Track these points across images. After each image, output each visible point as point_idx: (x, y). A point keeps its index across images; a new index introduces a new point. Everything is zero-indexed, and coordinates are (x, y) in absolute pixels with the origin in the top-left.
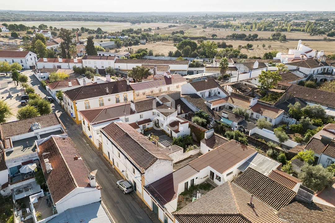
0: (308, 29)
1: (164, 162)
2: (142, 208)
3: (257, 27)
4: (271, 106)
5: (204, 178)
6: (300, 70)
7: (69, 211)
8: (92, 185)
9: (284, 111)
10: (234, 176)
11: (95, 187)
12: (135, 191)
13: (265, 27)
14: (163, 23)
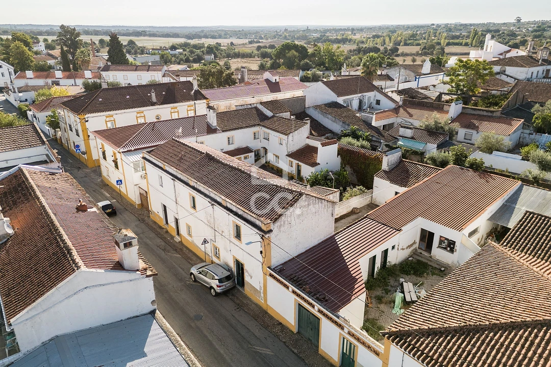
0: (474, 41)
1: (317, 206)
2: (266, 327)
3: (392, 40)
4: (494, 114)
5: (407, 248)
6: (506, 73)
7: (56, 343)
8: (127, 264)
9: (523, 120)
10: (480, 240)
11: (138, 270)
12: (240, 289)
13: (405, 40)
14: (238, 40)
